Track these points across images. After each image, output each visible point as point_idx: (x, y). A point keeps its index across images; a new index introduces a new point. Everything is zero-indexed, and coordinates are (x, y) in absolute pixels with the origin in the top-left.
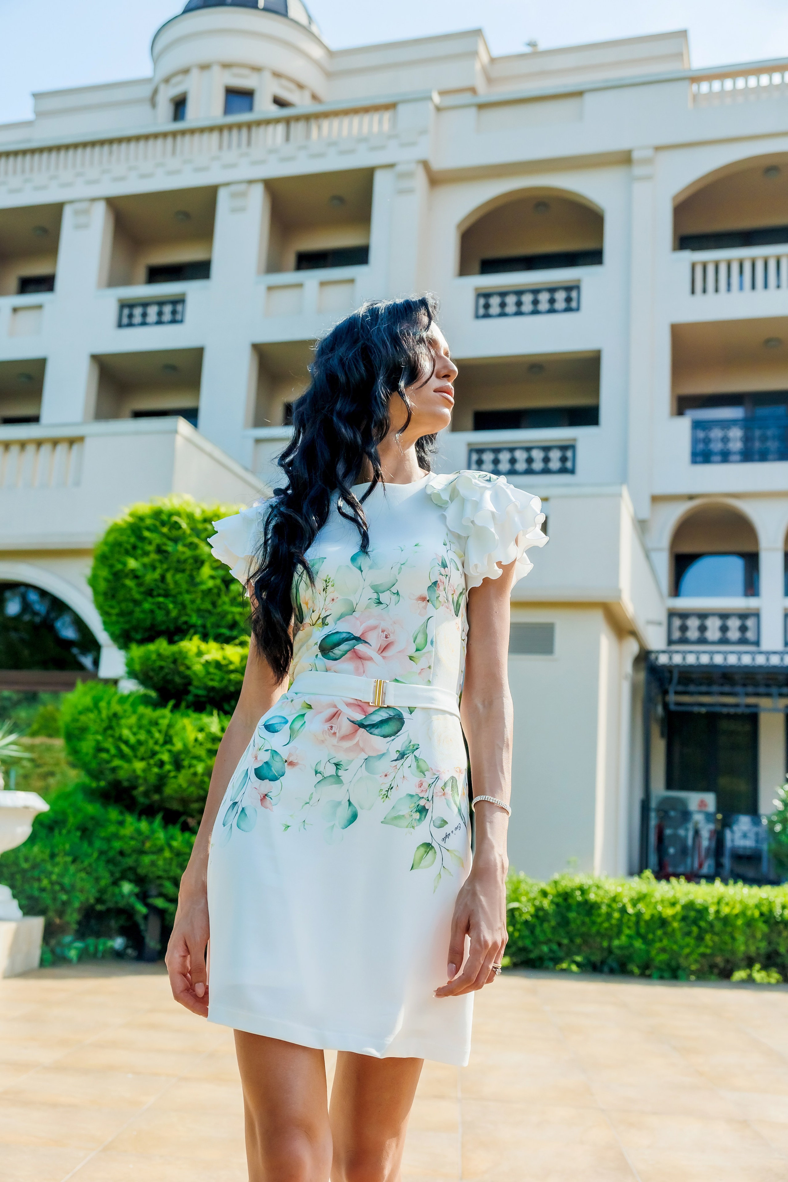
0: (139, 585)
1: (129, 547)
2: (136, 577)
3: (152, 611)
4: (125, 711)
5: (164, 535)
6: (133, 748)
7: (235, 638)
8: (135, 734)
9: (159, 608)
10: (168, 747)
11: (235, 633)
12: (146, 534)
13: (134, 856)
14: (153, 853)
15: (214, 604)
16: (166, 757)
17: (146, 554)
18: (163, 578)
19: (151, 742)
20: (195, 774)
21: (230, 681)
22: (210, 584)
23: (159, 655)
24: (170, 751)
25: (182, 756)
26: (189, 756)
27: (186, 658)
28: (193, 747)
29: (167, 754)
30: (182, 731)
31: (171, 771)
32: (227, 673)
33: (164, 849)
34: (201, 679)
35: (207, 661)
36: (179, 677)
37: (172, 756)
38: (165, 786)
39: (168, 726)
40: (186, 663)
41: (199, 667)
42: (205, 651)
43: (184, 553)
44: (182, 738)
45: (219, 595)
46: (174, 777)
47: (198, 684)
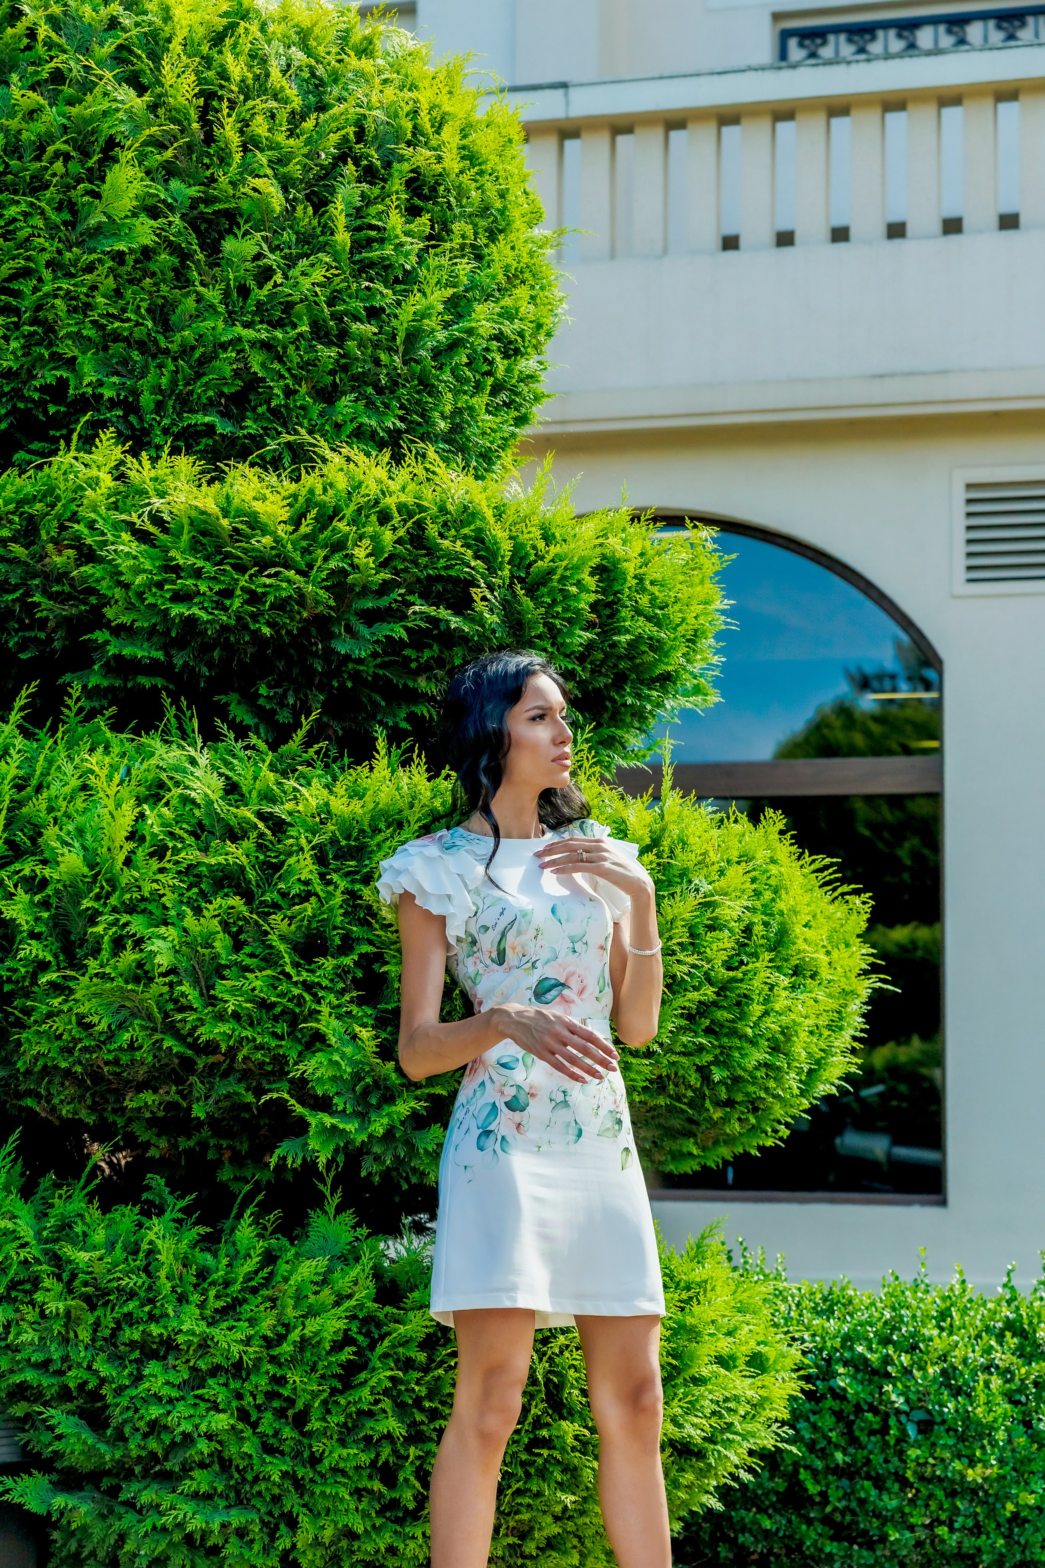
7: (257, 441)
10: (27, 867)
11: (251, 426)
15: (163, 315)
16: (18, 910)
20: (142, 974)
21: (254, 598)
22: (145, 232)
24: (34, 884)
25: (86, 903)
26: (113, 901)
27: (74, 517)
28: (128, 862)
29: (22, 897)
30: (79, 803)
31: (43, 966)
32: (241, 569)
33: (36, 1282)
34: (140, 595)
35: (156, 519)
36: (51, 596)
37: (45, 904)
38: (24, 1027)
39: (20, 788)
40: (79, 538)
41: (127, 544)
42: (149, 486)
43: (32, 114)
44: (80, 832)
45: (181, 278)
46: (56, 988)
47: (126, 619)
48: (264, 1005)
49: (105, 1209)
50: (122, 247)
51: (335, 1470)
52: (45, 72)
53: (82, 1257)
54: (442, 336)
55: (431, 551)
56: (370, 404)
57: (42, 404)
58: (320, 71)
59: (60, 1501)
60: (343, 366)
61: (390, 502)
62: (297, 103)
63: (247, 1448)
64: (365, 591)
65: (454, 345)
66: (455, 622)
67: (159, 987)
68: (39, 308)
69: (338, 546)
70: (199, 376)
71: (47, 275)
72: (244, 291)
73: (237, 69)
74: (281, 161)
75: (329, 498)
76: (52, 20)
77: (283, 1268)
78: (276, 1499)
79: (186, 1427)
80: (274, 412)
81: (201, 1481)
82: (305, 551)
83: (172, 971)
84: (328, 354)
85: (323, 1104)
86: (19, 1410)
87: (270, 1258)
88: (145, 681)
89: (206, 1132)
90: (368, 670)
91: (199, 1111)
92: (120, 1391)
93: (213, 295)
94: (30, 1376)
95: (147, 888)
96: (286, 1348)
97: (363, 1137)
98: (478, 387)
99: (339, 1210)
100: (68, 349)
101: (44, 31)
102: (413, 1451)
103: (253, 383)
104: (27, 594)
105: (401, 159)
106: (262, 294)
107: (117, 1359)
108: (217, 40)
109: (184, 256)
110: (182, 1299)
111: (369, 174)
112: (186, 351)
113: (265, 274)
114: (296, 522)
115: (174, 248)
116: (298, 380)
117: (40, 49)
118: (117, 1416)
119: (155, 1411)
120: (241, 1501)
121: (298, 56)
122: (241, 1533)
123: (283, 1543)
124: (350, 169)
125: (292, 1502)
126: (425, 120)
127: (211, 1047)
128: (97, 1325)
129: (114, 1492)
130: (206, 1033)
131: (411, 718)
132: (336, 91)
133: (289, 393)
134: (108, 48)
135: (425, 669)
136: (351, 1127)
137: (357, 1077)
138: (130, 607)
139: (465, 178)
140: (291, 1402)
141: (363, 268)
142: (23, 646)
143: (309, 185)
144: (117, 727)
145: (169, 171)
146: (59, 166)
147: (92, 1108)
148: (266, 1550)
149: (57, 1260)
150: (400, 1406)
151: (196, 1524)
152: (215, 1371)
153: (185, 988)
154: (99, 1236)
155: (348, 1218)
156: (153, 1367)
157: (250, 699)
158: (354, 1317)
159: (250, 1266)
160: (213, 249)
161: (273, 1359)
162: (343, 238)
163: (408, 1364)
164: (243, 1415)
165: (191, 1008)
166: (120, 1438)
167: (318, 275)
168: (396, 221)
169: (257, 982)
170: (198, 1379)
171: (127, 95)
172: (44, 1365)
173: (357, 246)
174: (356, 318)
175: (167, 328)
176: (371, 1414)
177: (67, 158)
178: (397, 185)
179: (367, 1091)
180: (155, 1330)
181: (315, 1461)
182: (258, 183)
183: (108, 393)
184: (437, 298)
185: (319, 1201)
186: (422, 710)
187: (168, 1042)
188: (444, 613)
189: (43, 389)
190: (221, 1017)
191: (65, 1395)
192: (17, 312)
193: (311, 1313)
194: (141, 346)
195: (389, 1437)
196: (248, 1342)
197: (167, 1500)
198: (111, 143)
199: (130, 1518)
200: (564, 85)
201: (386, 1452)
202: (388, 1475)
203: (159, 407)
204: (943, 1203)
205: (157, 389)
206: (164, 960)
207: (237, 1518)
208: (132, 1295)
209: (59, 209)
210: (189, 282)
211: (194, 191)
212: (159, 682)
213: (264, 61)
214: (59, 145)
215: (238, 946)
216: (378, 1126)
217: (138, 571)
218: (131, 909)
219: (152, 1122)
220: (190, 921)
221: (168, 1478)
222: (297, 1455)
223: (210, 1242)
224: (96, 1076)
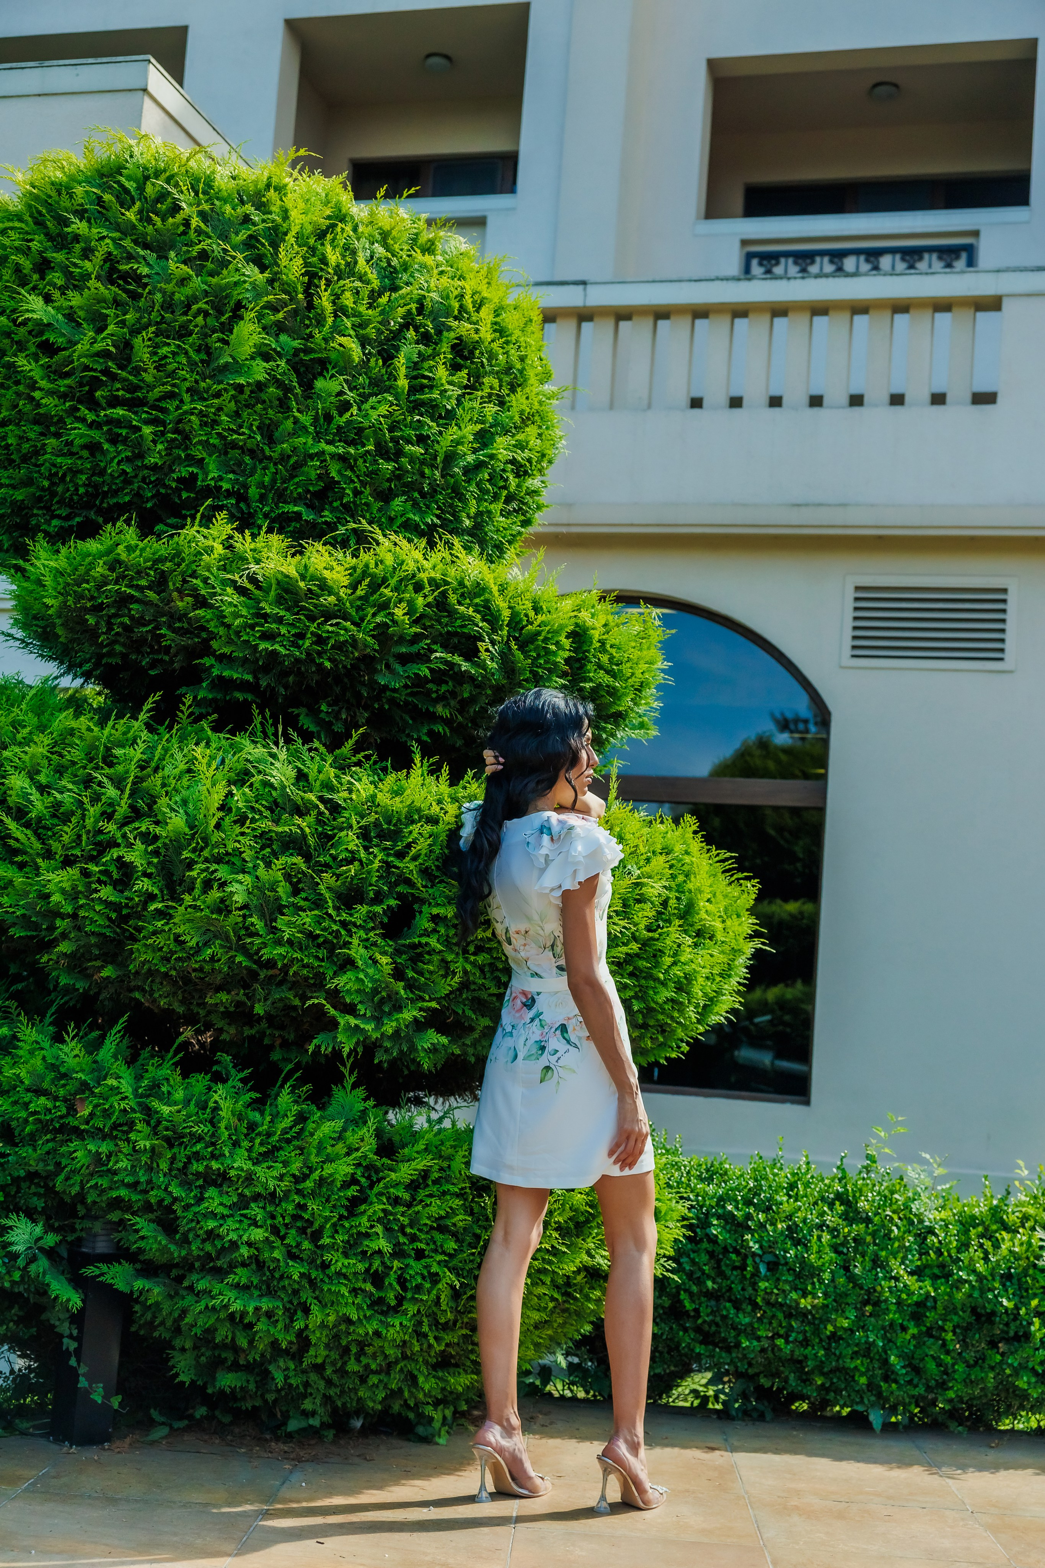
0: (56, 373)
1: (26, 264)
2: (48, 348)
3: (93, 448)
4: (16, 725)
5: (127, 230)
6: (37, 827)
7: (331, 526)
8: (42, 789)
9: (114, 440)
10: (144, 825)
11: (328, 516)
12: (79, 226)
13: (44, 1144)
14: (101, 1135)
15: (269, 432)
16: (136, 856)
17: (76, 282)
18: (126, 347)
19: (93, 811)
20: (223, 907)
21: (320, 640)
22: (259, 371)
23: (114, 565)
24: (149, 838)
25: (186, 854)
26: (206, 853)
27: (194, 575)
28: (218, 826)
29: (139, 846)
30: (185, 782)
31: (151, 897)
32: (312, 618)
33: (131, 1124)
34: (238, 634)
35: (253, 579)
36: (174, 630)
37: (156, 853)
38: (135, 940)
39: (142, 768)
40: (195, 589)
41: (231, 596)
42: (249, 555)
43: (183, 281)
44: (185, 802)
45: (283, 405)
46: (160, 914)
47: (226, 650)
48: (311, 936)
49: (185, 1075)
50: (242, 381)
51: (339, 1274)
52: (195, 251)
53: (165, 1110)
54: (470, 458)
55: (451, 613)
56: (415, 505)
57: (178, 490)
58: (395, 262)
59: (139, 1284)
60: (398, 475)
61: (423, 576)
62: (376, 284)
63: (276, 1254)
64: (401, 640)
65: (479, 466)
66: (465, 666)
67: (236, 917)
68: (180, 421)
69: (384, 606)
70: (292, 477)
71: (186, 397)
72: (328, 418)
73: (334, 257)
74: (362, 325)
75: (379, 571)
76: (202, 215)
77: (310, 1126)
78: (296, 1292)
79: (233, 1236)
80: (346, 506)
81: (242, 1275)
82: (359, 609)
83: (245, 907)
84: (387, 467)
85: (351, 1009)
86: (114, 1216)
87: (302, 1118)
88: (240, 696)
89: (264, 1024)
90: (402, 697)
91: (259, 1009)
92: (187, 1207)
93: (306, 419)
94: (123, 1192)
95: (231, 846)
96: (309, 1184)
97: (376, 1035)
98: (496, 497)
99: (354, 1086)
100: (199, 452)
101: (195, 222)
102: (396, 1264)
103: (331, 484)
104: (158, 628)
105: (449, 329)
106: (342, 421)
107: (186, 1184)
108: (321, 235)
109: (287, 389)
110: (236, 1144)
111: (425, 338)
112: (284, 458)
113: (344, 407)
114: (354, 586)
115: (279, 384)
116: (364, 484)
117: (192, 235)
118: (184, 1225)
119: (211, 1224)
120: (270, 1292)
121: (379, 250)
122: (269, 1315)
123: (298, 1325)
124: (411, 334)
125: (306, 1295)
126: (468, 301)
127: (270, 964)
128: (173, 1159)
129: (180, 1279)
130: (267, 953)
131: (431, 733)
132: (405, 277)
133: (356, 493)
134: (242, 236)
135: (442, 698)
136: (369, 1027)
137: (375, 991)
138: (230, 642)
139: (495, 346)
140: (310, 1223)
141: (416, 407)
142: (153, 665)
143: (381, 344)
144: (216, 729)
145: (279, 328)
146: (200, 319)
147: (182, 1002)
148: (287, 1328)
149: (148, 1111)
150: (388, 1230)
151: (236, 1306)
152: (257, 1197)
153: (254, 920)
154: (179, 1095)
155: (360, 1092)
156: (211, 1192)
157: (314, 712)
158: (359, 1165)
159: (287, 1122)
160: (308, 386)
161: (299, 1192)
162: (403, 383)
163: (396, 1201)
164: (275, 1230)
165: (257, 934)
166: (185, 1241)
167: (383, 409)
168: (442, 373)
169: (307, 918)
170: (243, 1202)
171: (252, 272)
172: (134, 1186)
173: (413, 390)
174: (409, 442)
175: (271, 441)
176: (367, 1235)
177: (206, 314)
178: (445, 347)
179: (382, 1001)
180: (215, 1165)
181: (325, 1266)
182: (343, 340)
183: (226, 486)
184: (469, 430)
185: (339, 1079)
186: (440, 728)
187: (239, 958)
188: (457, 659)
189: (180, 480)
190: (279, 942)
191: (148, 1207)
192: (163, 423)
193: (330, 1160)
194: (252, 453)
195: (379, 1252)
196: (281, 1178)
197: (217, 1288)
198: (239, 305)
199: (190, 1299)
200: (584, 283)
201: (377, 1263)
202: (377, 1279)
203: (262, 498)
204: (807, 1103)
205: (261, 485)
206: (239, 898)
207: (266, 1304)
208: (200, 1139)
209: (198, 351)
210: (289, 409)
211: (296, 344)
212: (250, 697)
213: (354, 253)
214: (201, 305)
215: (296, 892)
216: (389, 1028)
217: (237, 615)
218: (218, 860)
219: (227, 1015)
220: (261, 871)
221: (219, 1273)
222: (312, 1262)
223: (258, 1104)
224: (187, 980)
